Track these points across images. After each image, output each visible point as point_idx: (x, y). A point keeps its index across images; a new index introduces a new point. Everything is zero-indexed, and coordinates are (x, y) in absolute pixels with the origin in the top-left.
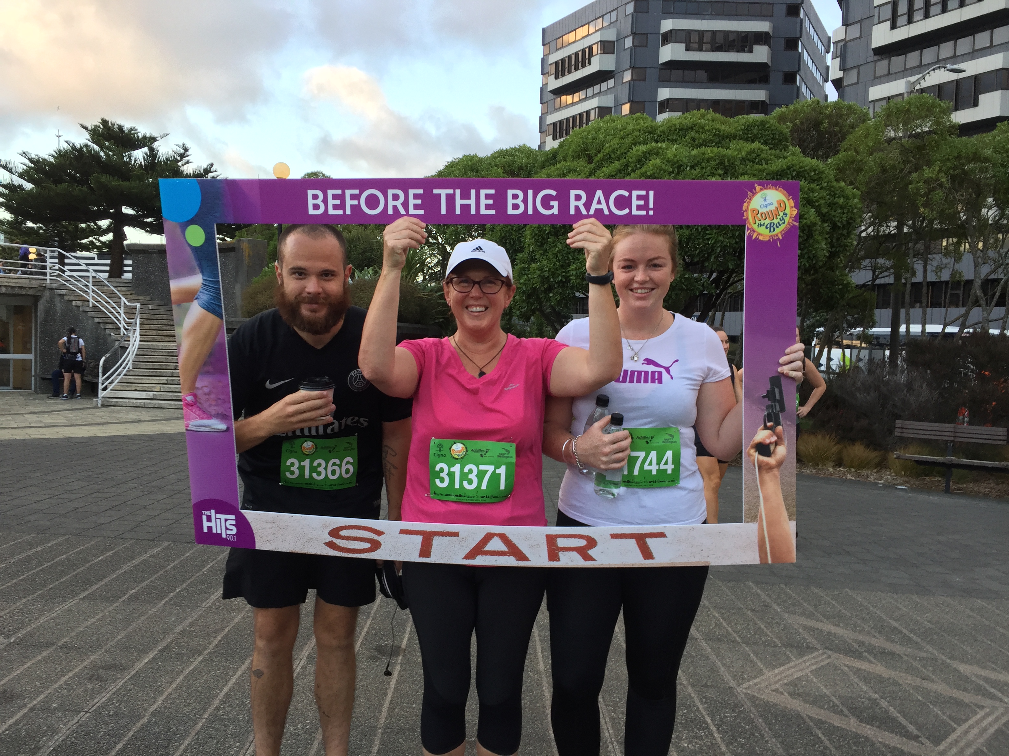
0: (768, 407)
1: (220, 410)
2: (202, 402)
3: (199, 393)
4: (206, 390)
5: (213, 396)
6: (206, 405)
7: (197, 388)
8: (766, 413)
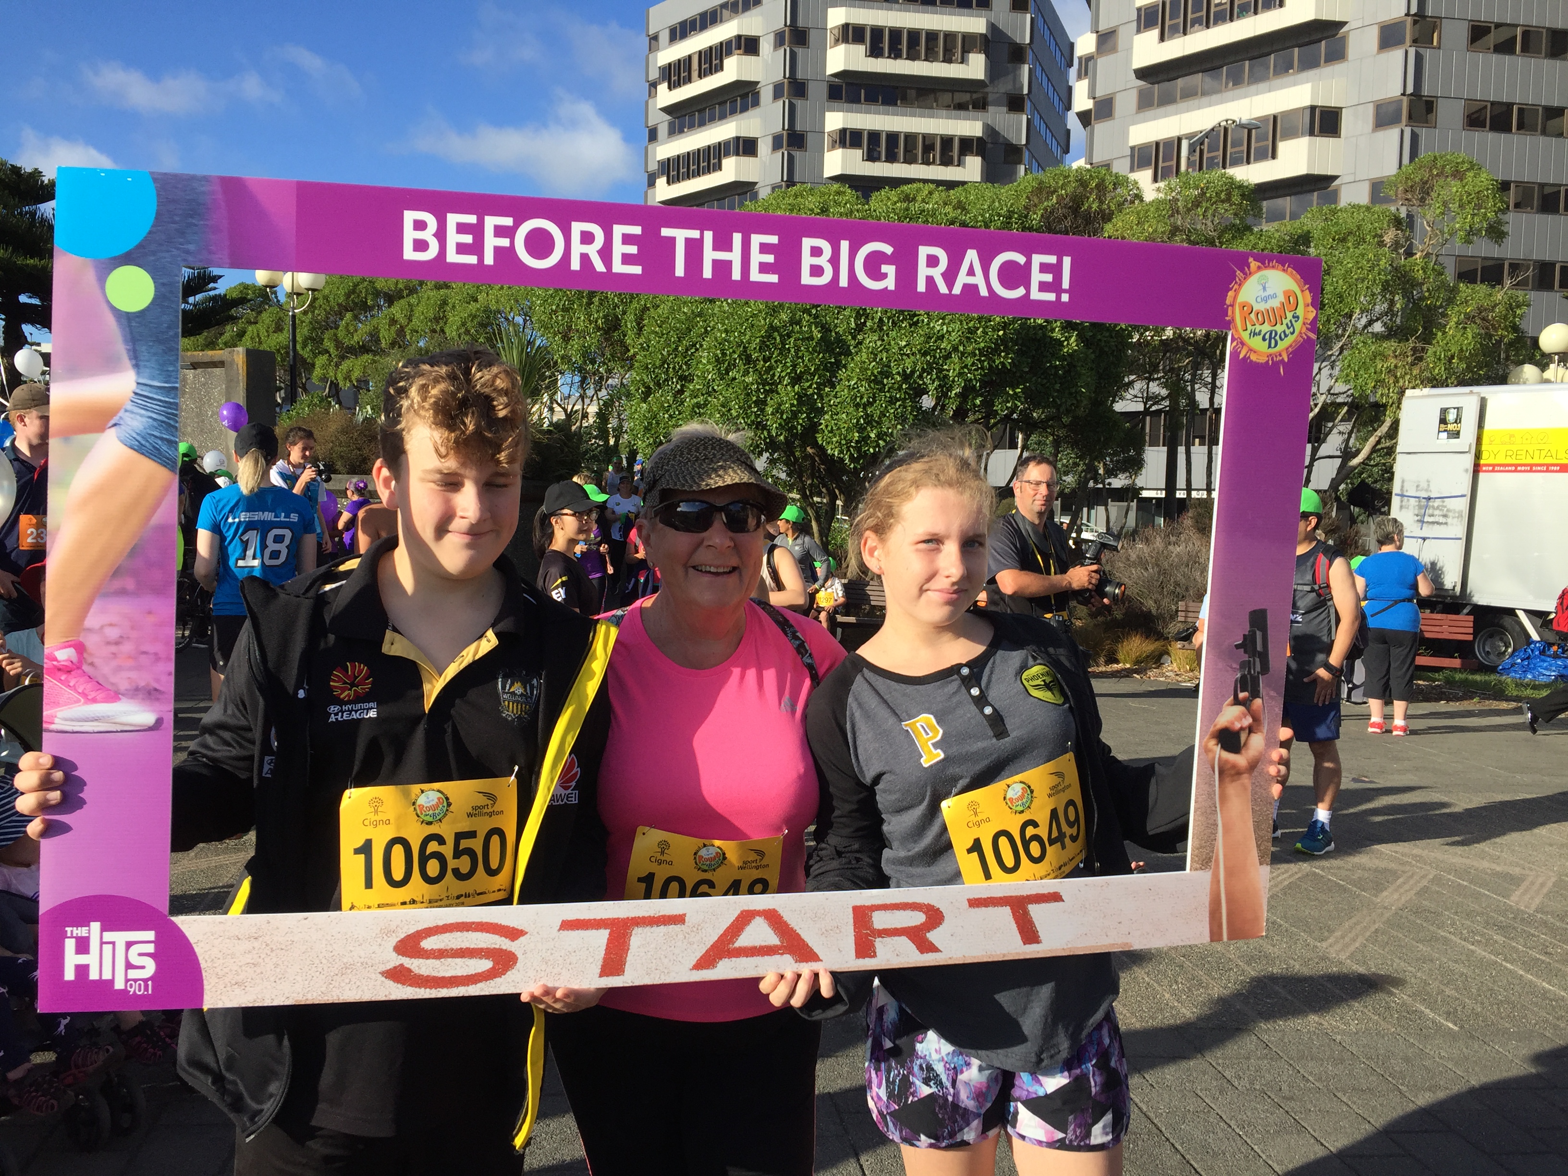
0: (1243, 665)
1: (144, 679)
2: (96, 661)
3: (91, 642)
4: (113, 633)
5: (127, 648)
6: (105, 670)
7: (89, 630)
8: (1239, 675)
